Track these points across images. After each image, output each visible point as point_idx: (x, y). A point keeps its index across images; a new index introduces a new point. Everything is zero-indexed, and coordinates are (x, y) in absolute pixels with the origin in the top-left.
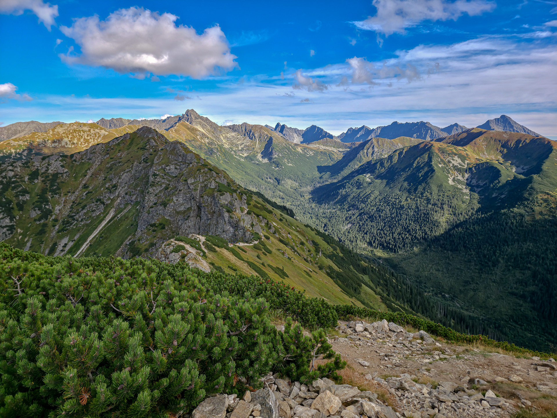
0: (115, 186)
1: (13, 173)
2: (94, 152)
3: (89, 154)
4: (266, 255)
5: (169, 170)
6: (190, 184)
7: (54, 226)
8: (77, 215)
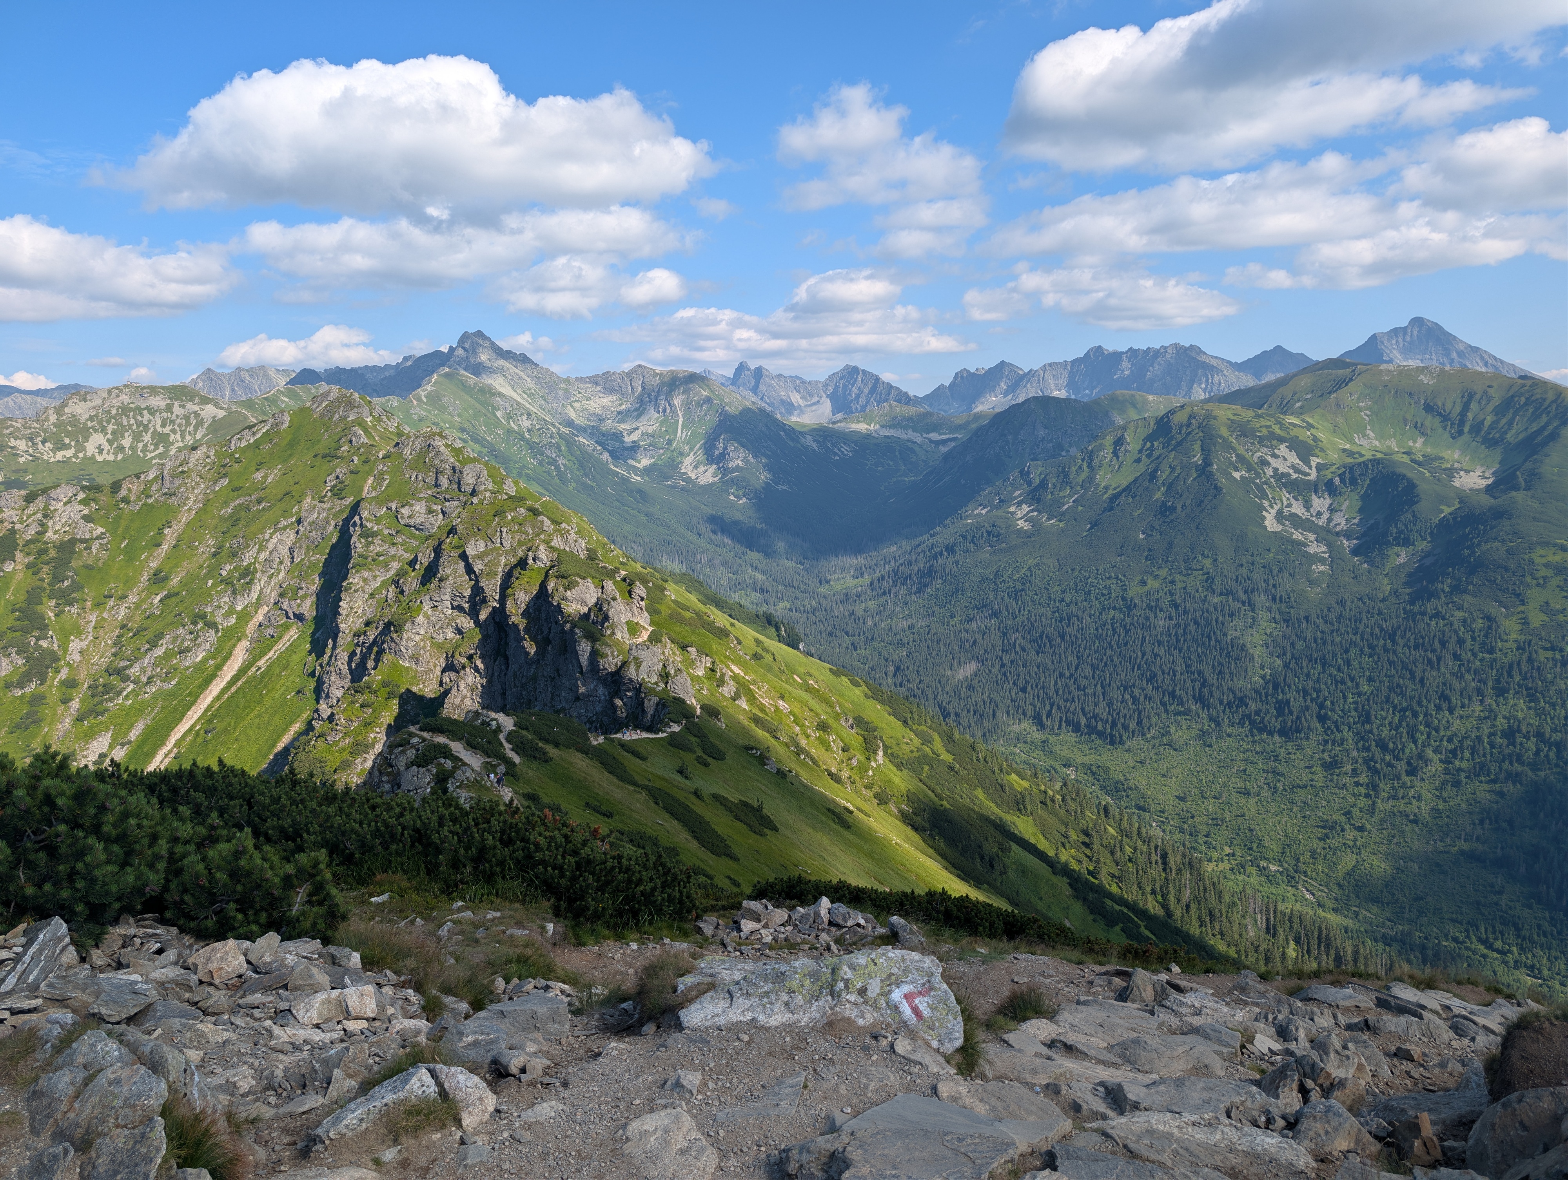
0: (248, 574)
2: (183, 472)
3: (167, 479)
4: (706, 765)
5: (409, 517)
6: (474, 557)
7: (65, 701)
8: (136, 665)
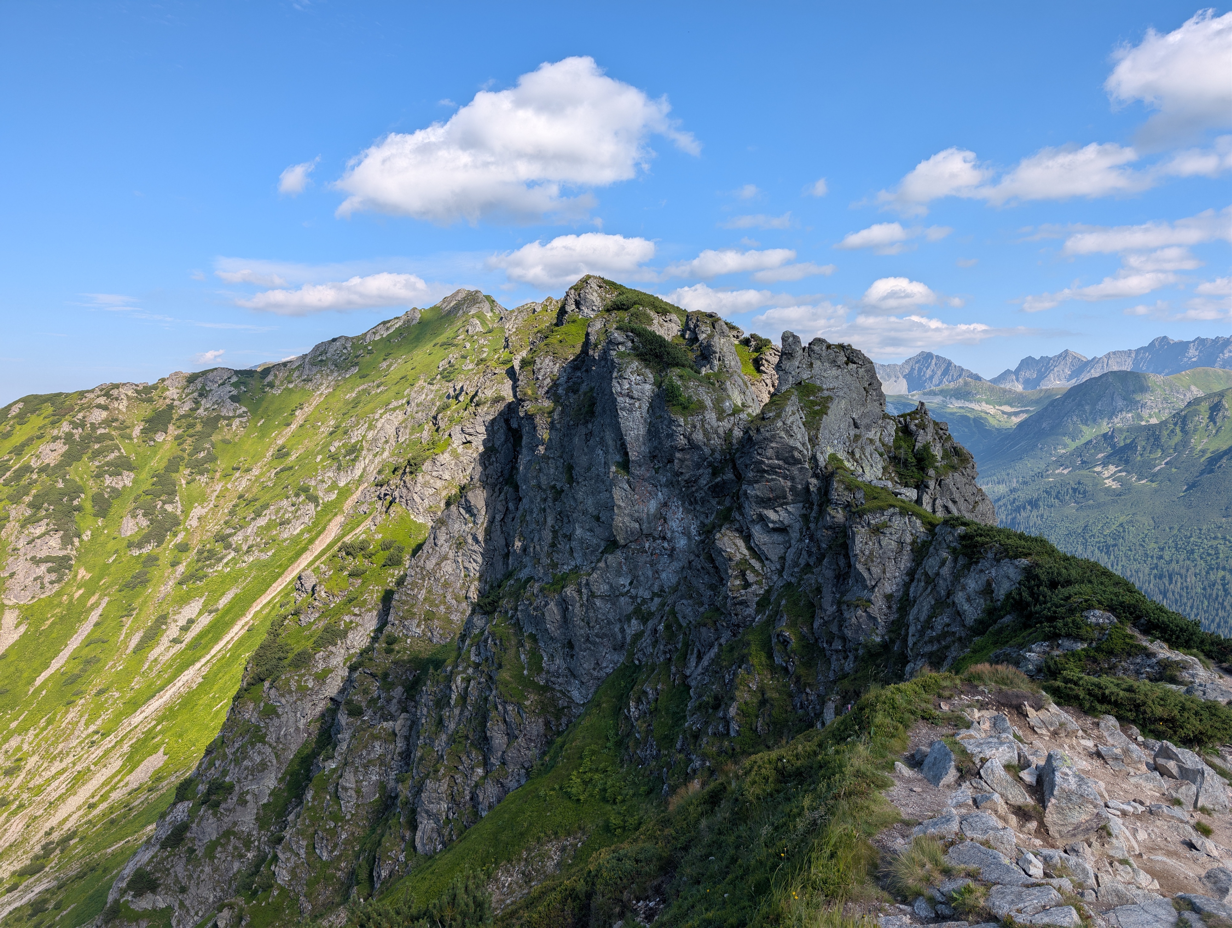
0: (354, 451)
1: (104, 414)
2: (321, 361)
3: (307, 367)
7: (174, 564)
